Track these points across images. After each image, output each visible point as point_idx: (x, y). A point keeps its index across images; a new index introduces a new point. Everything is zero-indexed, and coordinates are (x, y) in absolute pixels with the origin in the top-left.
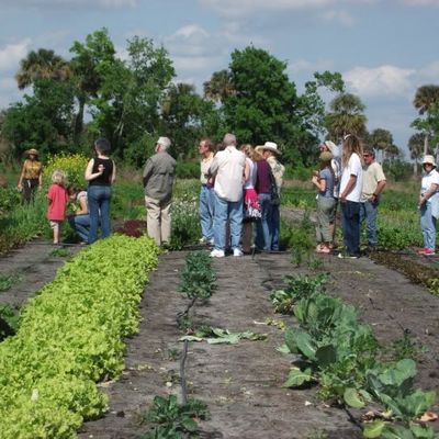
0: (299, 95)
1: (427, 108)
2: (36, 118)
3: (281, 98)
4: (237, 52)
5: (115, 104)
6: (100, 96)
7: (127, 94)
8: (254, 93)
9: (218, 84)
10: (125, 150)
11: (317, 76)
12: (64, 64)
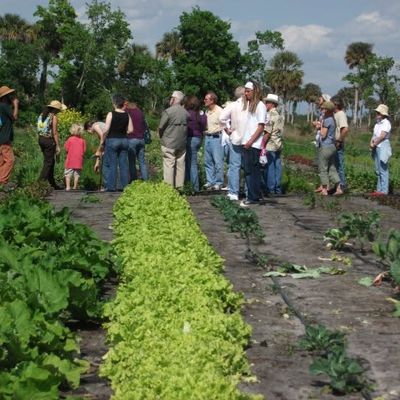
0: (242, 53)
1: (356, 63)
2: (4, 78)
3: (226, 56)
4: (186, 15)
5: (76, 64)
6: (61, 56)
7: (87, 54)
8: (201, 52)
9: (168, 43)
10: (86, 106)
11: (258, 35)
12: (29, 27)
